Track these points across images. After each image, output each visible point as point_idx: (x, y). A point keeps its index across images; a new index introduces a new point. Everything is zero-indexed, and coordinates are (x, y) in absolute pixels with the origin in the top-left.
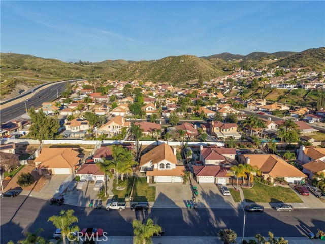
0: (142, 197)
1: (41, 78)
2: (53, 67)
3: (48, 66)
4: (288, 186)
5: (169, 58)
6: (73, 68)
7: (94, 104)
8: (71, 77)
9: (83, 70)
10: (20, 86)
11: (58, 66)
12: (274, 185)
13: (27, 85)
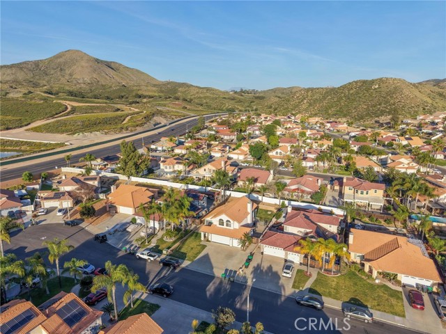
0: (183, 253)
1: (189, 110)
2: (205, 98)
3: (202, 96)
4: (400, 289)
5: (356, 82)
6: (229, 98)
7: (217, 143)
8: (222, 110)
9: (240, 101)
10: (157, 119)
11: (212, 96)
12: (377, 281)
13: (166, 117)
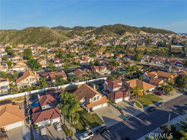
0: (94, 123)
12: (146, 94)
